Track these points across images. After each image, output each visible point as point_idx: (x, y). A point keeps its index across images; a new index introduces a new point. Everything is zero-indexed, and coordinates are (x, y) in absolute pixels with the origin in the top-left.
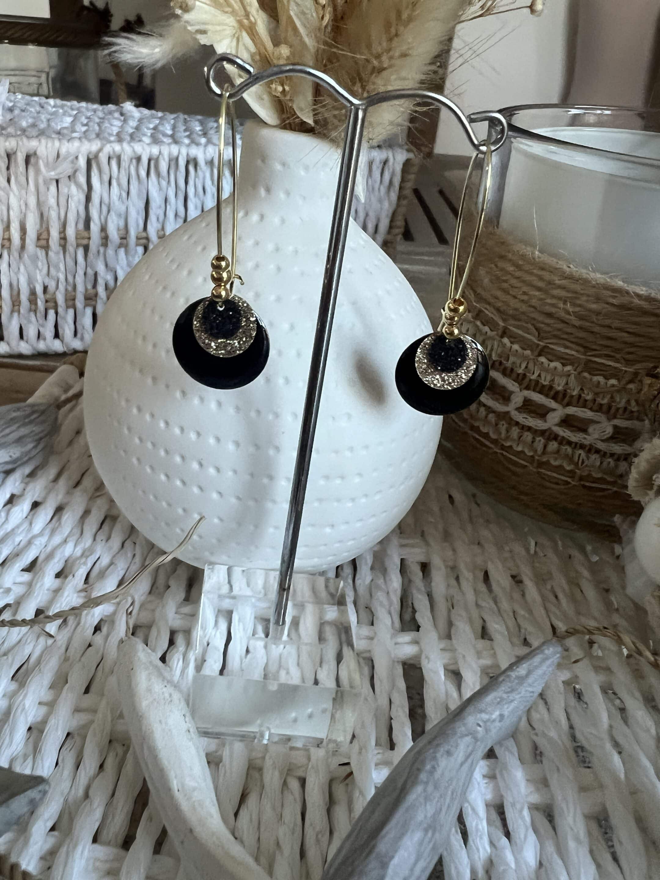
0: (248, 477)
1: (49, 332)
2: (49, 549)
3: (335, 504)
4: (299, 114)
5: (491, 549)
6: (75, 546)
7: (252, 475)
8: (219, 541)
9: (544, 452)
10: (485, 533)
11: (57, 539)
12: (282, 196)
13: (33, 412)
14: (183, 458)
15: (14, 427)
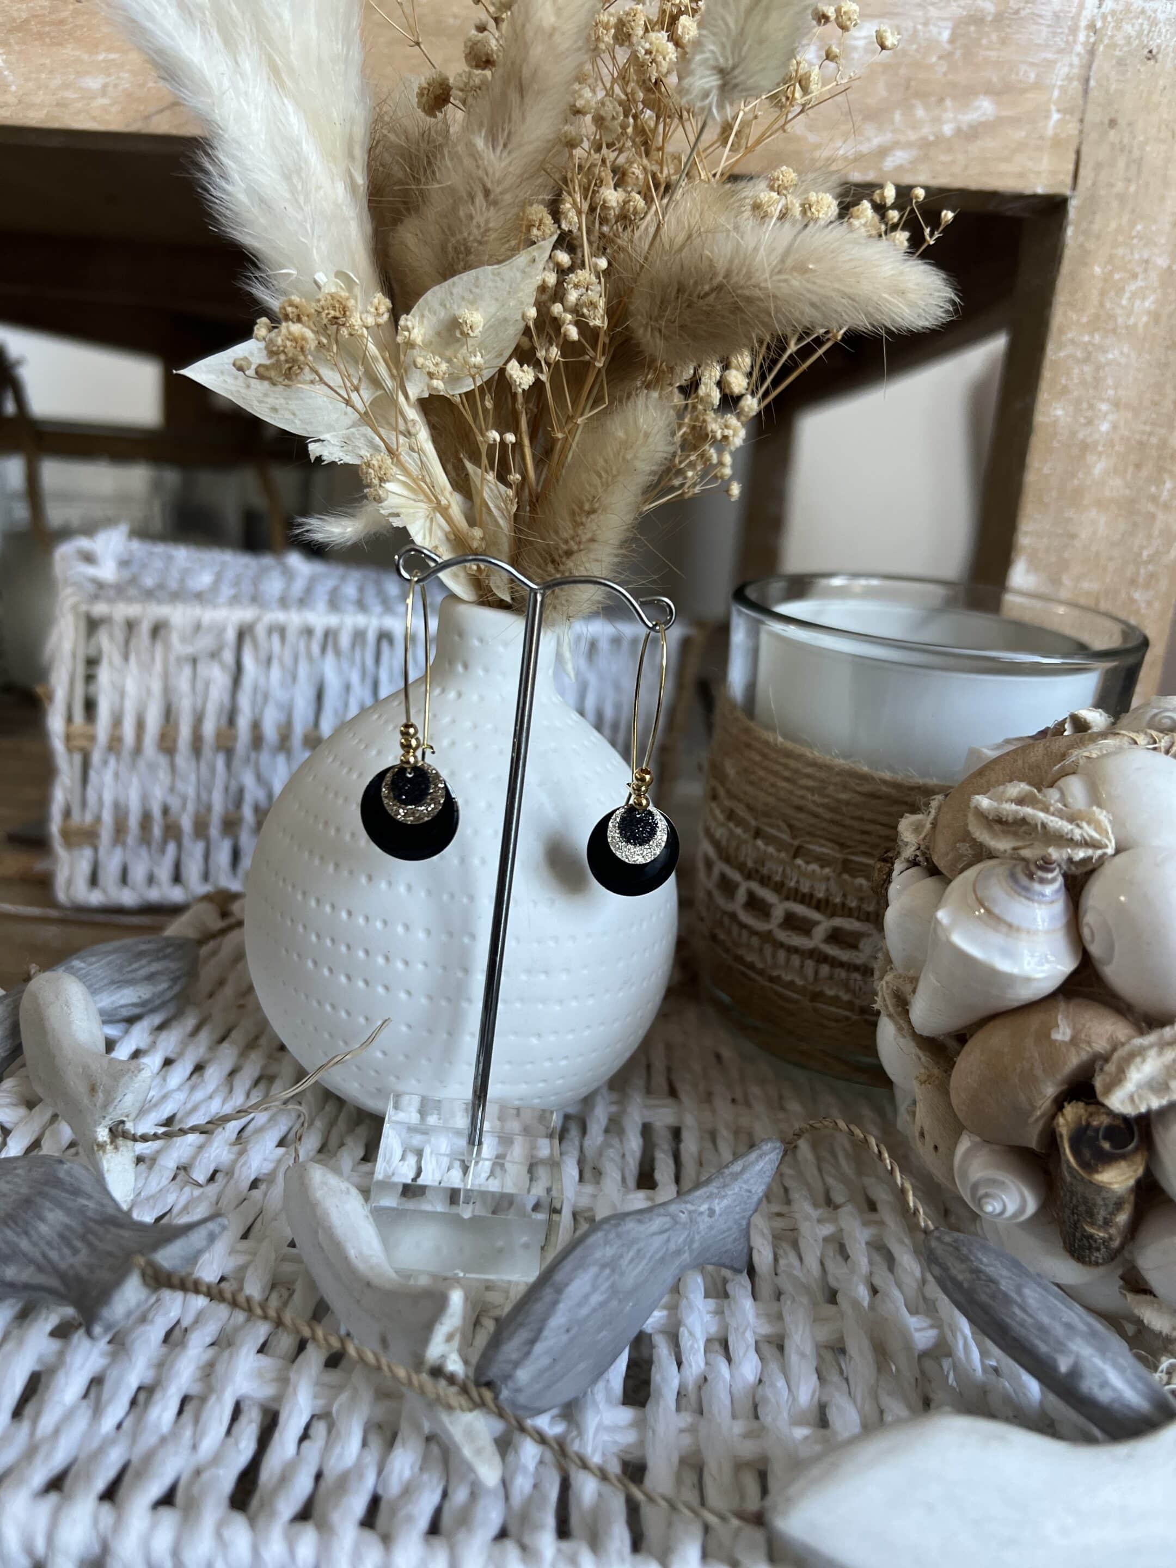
0: (440, 971)
1: (164, 873)
2: (189, 1106)
3: (540, 1006)
4: (495, 591)
5: (760, 1108)
6: (224, 1103)
7: (444, 968)
8: (407, 1057)
9: (816, 979)
10: (755, 1090)
11: (199, 1095)
12: (480, 672)
13: (168, 946)
14: (367, 952)
15: (144, 962)
